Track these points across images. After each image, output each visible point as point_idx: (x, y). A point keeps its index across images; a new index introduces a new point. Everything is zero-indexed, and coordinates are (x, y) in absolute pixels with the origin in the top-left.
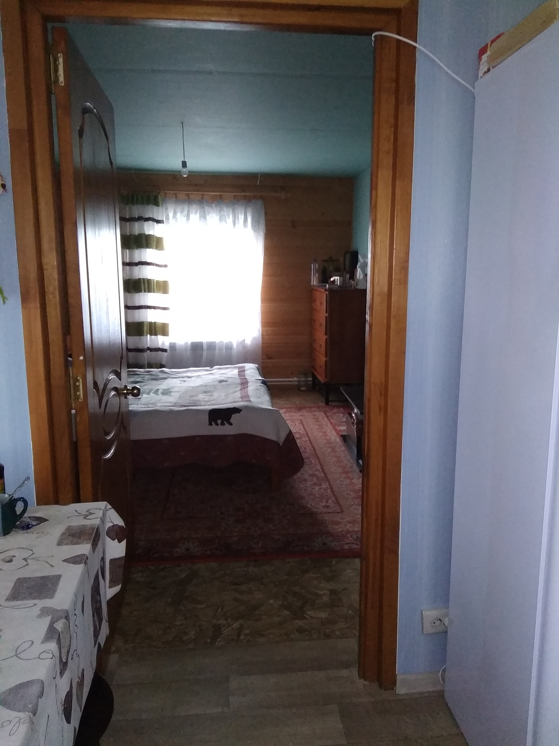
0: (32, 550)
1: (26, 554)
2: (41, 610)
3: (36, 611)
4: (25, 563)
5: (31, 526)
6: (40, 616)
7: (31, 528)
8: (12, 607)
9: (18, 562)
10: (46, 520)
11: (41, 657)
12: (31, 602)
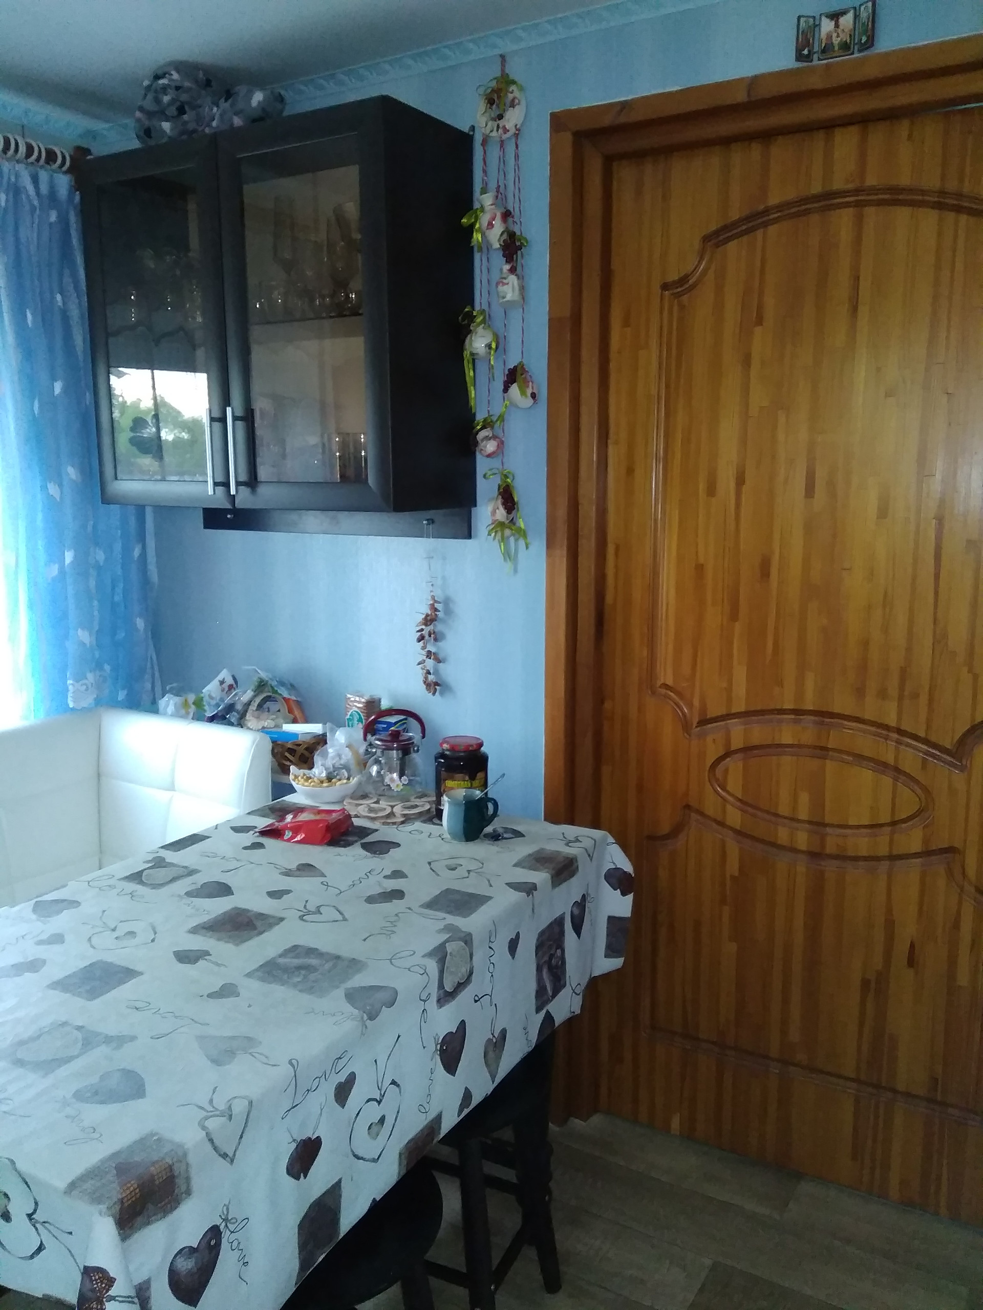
0: (483, 864)
1: (473, 866)
2: (445, 926)
3: (441, 925)
4: (467, 875)
5: (500, 838)
6: (440, 931)
7: (499, 840)
8: (420, 914)
9: (461, 872)
10: (523, 836)
11: (411, 969)
12: (441, 915)
